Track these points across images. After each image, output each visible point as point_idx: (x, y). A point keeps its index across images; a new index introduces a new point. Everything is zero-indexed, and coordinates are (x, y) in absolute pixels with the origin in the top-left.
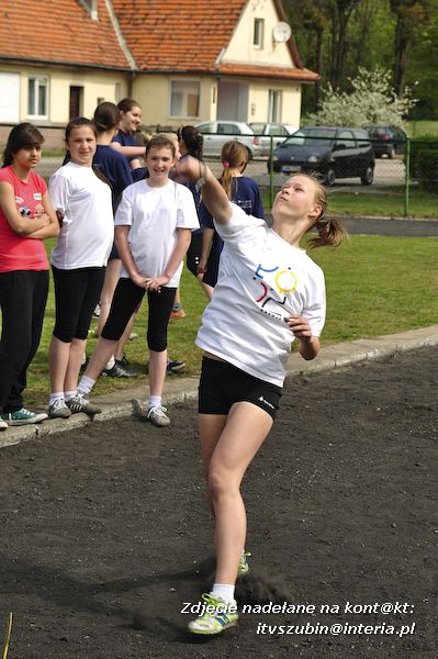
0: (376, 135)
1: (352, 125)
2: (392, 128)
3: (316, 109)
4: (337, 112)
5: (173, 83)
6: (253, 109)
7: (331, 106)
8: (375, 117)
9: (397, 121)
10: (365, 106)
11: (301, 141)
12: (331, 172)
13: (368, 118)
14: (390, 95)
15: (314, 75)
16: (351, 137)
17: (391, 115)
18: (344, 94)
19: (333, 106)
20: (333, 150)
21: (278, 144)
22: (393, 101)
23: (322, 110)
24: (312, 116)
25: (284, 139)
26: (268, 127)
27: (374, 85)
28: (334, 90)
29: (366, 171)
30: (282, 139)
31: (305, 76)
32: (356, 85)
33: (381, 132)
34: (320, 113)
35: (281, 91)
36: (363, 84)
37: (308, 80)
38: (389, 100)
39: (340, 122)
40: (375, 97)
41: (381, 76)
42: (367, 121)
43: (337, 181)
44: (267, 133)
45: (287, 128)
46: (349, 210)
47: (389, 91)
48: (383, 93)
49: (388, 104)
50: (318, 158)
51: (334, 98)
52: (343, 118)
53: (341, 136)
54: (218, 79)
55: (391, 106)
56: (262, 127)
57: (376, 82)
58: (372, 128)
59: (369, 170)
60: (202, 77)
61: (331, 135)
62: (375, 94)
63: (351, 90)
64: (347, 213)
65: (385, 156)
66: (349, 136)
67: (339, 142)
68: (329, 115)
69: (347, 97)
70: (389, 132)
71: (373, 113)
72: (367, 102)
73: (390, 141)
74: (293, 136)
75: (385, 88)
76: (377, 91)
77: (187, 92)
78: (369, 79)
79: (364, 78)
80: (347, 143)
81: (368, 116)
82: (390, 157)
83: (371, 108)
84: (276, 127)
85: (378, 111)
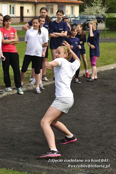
0: (98, 17)
1: (92, 15)
2: (102, 15)
3: (83, 11)
4: (88, 12)
6: (67, 11)
7: (87, 10)
8: (98, 12)
9: (104, 13)
10: (95, 10)
11: (79, 19)
12: (86, 27)
15: (82, 2)
16: (91, 18)
17: (102, 12)
18: (90, 7)
20: (87, 21)
21: (73, 20)
22: (103, 8)
23: (85, 11)
24: (82, 13)
25: (74, 19)
27: (98, 4)
28: (88, 6)
31: (80, 2)
32: (93, 4)
33: (100, 16)
34: (84, 12)
35: (74, 6)
38: (101, 8)
39: (89, 14)
40: (98, 7)
41: (99, 2)
42: (96, 14)
44: (70, 17)
45: (75, 16)
48: (100, 6)
50: (83, 23)
51: (88, 8)
52: (90, 13)
53: (89, 17)
54: (58, 4)
55: (102, 10)
58: (97, 15)
60: (54, 4)
61: (86, 17)
63: (92, 6)
65: (101, 22)
66: (91, 17)
67: (88, 19)
68: (86, 12)
70: (102, 16)
71: (97, 11)
73: (102, 18)
74: (77, 18)
77: (50, 7)
78: (96, 3)
80: (90, 19)
81: (96, 12)
82: (102, 23)
84: (73, 16)
85: (99, 11)
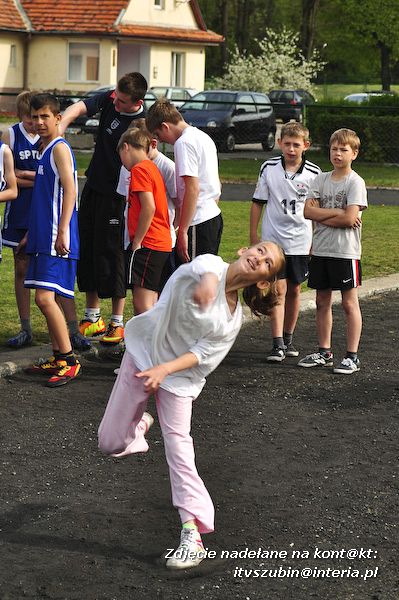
0: (283, 99)
1: (258, 90)
2: (300, 92)
4: (243, 75)
5: (70, 44)
6: (155, 73)
7: (237, 68)
8: (283, 80)
9: (306, 84)
10: (271, 69)
11: (200, 106)
12: (230, 137)
13: (275, 81)
14: (297, 58)
15: (218, 37)
16: (252, 102)
17: (300, 79)
18: (251, 56)
19: (239, 68)
20: (233, 115)
22: (301, 64)
23: (228, 73)
24: (217, 79)
25: (183, 103)
26: (170, 91)
27: (282, 47)
28: (241, 52)
29: (267, 137)
30: (180, 104)
31: (209, 37)
32: (262, 47)
33: (289, 95)
34: (226, 76)
35: (184, 53)
36: (271, 46)
37: (211, 42)
38: (296, 63)
39: (246, 85)
40: (282, 60)
41: (289, 38)
42: (274, 85)
43: (237, 146)
44: (169, 97)
45: (189, 91)
46: (245, 176)
47: (296, 53)
48: (291, 55)
49: (295, 66)
50: (217, 122)
51: (240, 61)
52: (249, 81)
53: (241, 100)
54: (118, 41)
55: (299, 69)
56: (164, 92)
57: (284, 43)
58: (279, 92)
59: (271, 135)
60: (101, 39)
61: (231, 100)
62: (282, 56)
63: (258, 53)
64: (242, 179)
66: (248, 99)
67: (238, 107)
68: (235, 78)
69: (254, 60)
71: (280, 76)
72: (274, 65)
73: (299, 105)
74: (192, 101)
75: (293, 50)
76: (285, 53)
77: (86, 53)
78: (277, 41)
79: (271, 39)
80: (247, 108)
81: (276, 79)
83: (278, 71)
84: (179, 91)
85: (285, 74)
